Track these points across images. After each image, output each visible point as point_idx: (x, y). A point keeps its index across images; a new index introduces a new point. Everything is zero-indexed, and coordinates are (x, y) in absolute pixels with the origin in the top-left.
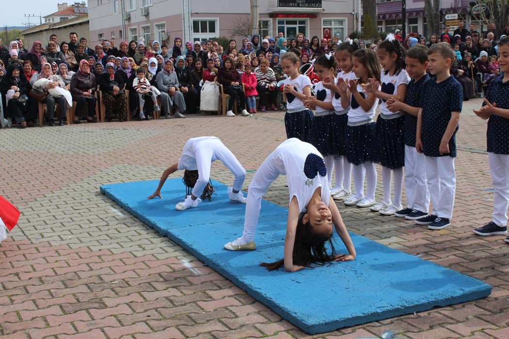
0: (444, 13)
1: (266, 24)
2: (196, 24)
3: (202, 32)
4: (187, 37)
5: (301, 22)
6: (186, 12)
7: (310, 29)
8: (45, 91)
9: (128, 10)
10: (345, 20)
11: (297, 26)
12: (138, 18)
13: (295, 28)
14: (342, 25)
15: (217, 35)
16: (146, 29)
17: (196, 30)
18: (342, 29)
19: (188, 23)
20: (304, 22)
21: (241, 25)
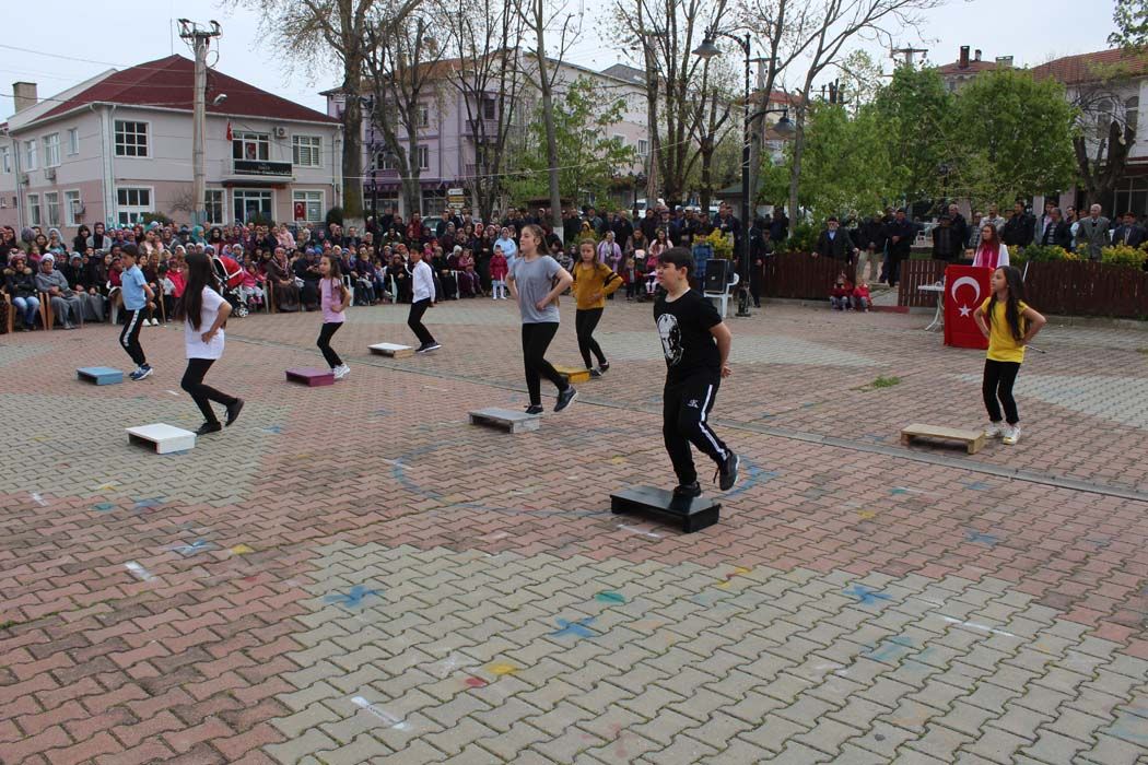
0: (446, 186)
1: (218, 195)
2: (121, 193)
3: (131, 203)
4: (110, 210)
6: (108, 177)
7: (278, 203)
9: (24, 171)
10: (321, 192)
11: (260, 199)
12: (39, 182)
13: (257, 202)
14: (319, 199)
15: (151, 209)
16: (53, 196)
17: (122, 201)
18: (319, 203)
19: (111, 192)
20: (268, 194)
21: (183, 196)
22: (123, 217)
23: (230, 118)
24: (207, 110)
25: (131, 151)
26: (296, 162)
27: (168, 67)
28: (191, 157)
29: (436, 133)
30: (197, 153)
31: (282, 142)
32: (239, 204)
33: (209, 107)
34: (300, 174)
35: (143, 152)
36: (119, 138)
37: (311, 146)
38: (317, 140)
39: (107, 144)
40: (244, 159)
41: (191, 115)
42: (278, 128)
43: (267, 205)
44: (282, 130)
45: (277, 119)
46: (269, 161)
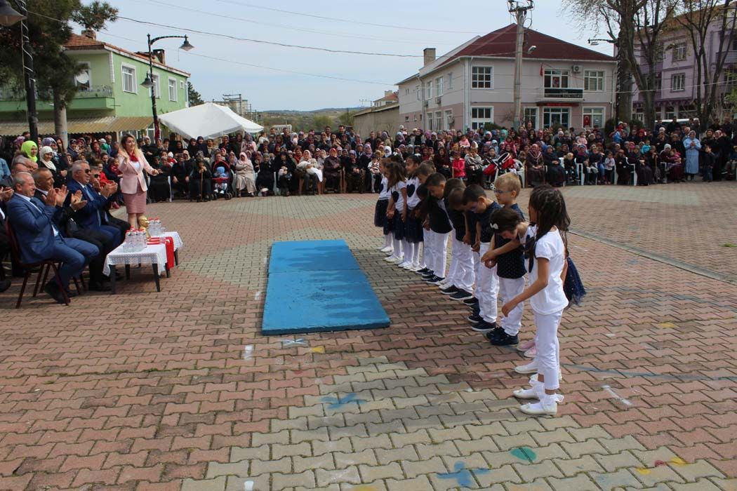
1: (534, 111)
2: (474, 111)
3: (479, 117)
4: (467, 121)
5: (564, 110)
6: (467, 102)
7: (572, 116)
8: (304, 169)
9: (426, 99)
10: (603, 109)
11: (561, 113)
12: (433, 105)
13: (559, 115)
14: (601, 113)
15: (491, 120)
16: (439, 114)
17: (474, 116)
18: (601, 116)
19: (468, 110)
20: (567, 110)
22: (474, 125)
23: (541, 61)
24: (524, 56)
25: (481, 85)
26: (586, 88)
27: (508, 32)
28: (513, 87)
30: (517, 84)
31: (577, 75)
32: (546, 116)
33: (525, 55)
34: (588, 96)
35: (488, 85)
36: (474, 78)
38: (601, 74)
39: (467, 81)
40: (552, 87)
42: (575, 66)
43: (565, 117)
44: (577, 67)
45: (574, 60)
46: (568, 88)
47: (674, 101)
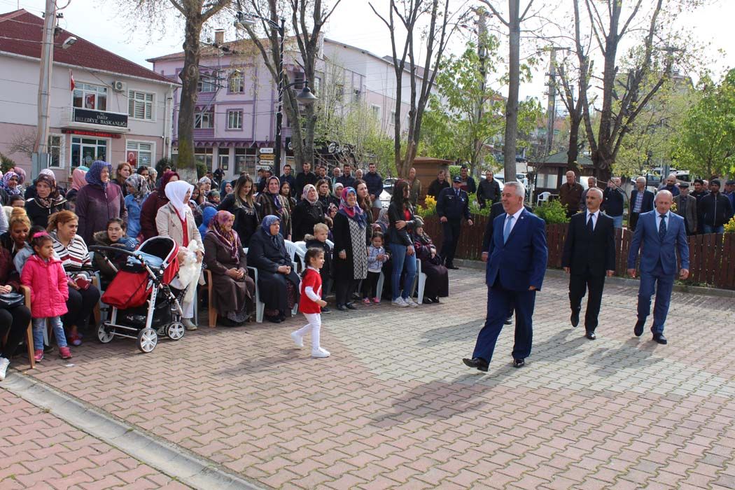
0: (258, 146)
1: (57, 140)
5: (100, 142)
7: (112, 151)
10: (153, 144)
11: (96, 146)
13: (94, 148)
14: (150, 149)
18: (150, 153)
20: (104, 142)
21: (24, 139)
23: (72, 68)
26: (132, 115)
27: (14, 19)
29: (252, 99)
31: (120, 96)
32: (76, 152)
34: (135, 125)
37: (145, 101)
38: (151, 97)
40: (83, 108)
41: (38, 63)
42: (117, 82)
43: (102, 152)
44: (119, 83)
45: (117, 74)
46: (106, 112)
47: (230, 142)
